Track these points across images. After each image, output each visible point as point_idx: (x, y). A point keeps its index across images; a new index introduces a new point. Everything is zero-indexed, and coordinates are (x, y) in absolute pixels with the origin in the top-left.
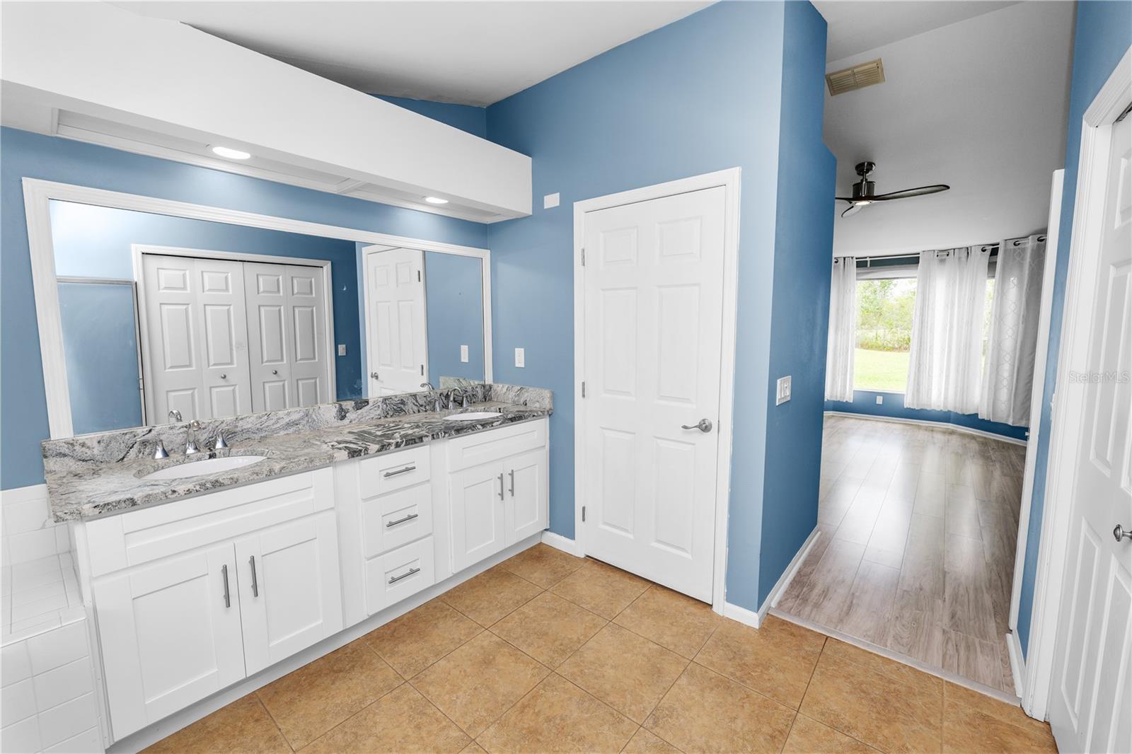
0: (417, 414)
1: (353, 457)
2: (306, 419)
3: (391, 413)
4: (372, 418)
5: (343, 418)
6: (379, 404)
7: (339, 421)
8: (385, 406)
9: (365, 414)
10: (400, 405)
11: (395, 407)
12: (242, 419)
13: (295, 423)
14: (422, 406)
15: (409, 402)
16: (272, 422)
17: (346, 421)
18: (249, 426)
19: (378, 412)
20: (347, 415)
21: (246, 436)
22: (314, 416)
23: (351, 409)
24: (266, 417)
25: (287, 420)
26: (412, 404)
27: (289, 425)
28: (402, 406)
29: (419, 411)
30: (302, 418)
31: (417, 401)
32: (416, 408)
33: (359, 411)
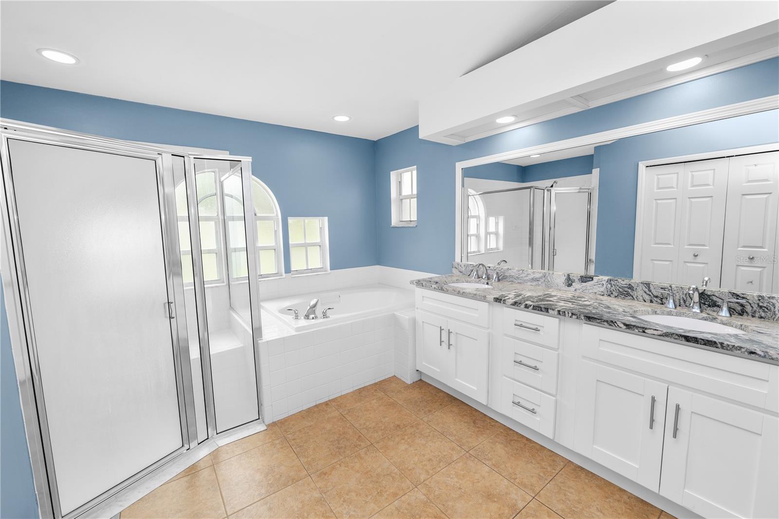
0: (648, 304)
1: (496, 301)
2: (544, 279)
3: (615, 294)
4: (596, 293)
5: (570, 285)
6: (604, 283)
7: (566, 287)
8: (609, 286)
9: (589, 288)
10: (626, 289)
11: (621, 290)
12: (510, 269)
13: (537, 280)
14: (657, 297)
15: (639, 289)
16: (524, 275)
17: (572, 289)
18: (513, 274)
19: (602, 289)
20: (573, 284)
21: (511, 279)
22: (549, 278)
23: (576, 280)
24: (521, 271)
25: (532, 276)
26: (642, 292)
27: (534, 280)
28: (630, 291)
29: (651, 301)
30: (541, 278)
31: (650, 291)
32: (647, 298)
33: (584, 284)
